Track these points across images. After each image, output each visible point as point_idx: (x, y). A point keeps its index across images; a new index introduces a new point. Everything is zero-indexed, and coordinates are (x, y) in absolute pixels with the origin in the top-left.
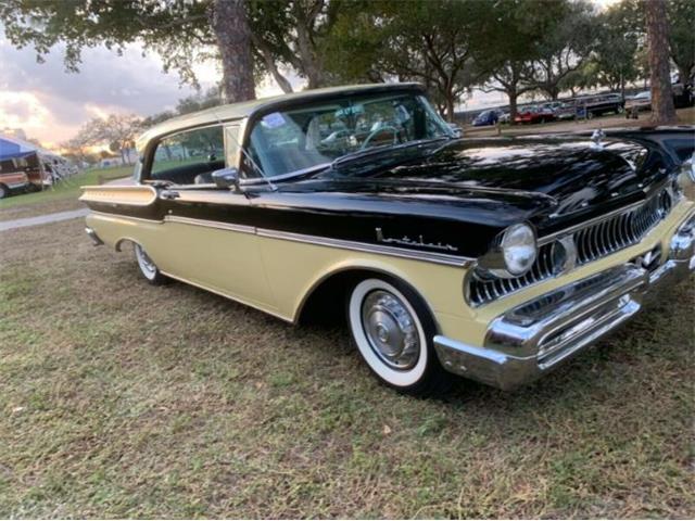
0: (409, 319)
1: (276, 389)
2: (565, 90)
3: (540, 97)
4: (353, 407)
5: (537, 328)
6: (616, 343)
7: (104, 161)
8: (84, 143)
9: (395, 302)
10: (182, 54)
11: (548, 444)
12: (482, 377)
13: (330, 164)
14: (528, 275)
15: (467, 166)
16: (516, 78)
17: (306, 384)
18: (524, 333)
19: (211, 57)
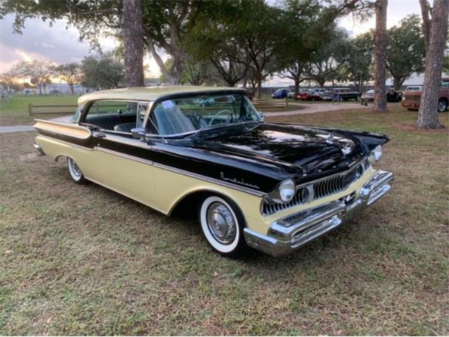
0: (232, 219)
1: (157, 250)
2: (329, 80)
3: (313, 84)
4: (199, 262)
5: (292, 228)
6: (331, 238)
7: (25, 90)
8: (13, 76)
9: (225, 209)
10: (93, 31)
11: (293, 284)
12: (265, 250)
13: (196, 131)
14: (291, 202)
15: (265, 142)
16: (300, 71)
17: (173, 249)
18: (286, 230)
19: (112, 35)
